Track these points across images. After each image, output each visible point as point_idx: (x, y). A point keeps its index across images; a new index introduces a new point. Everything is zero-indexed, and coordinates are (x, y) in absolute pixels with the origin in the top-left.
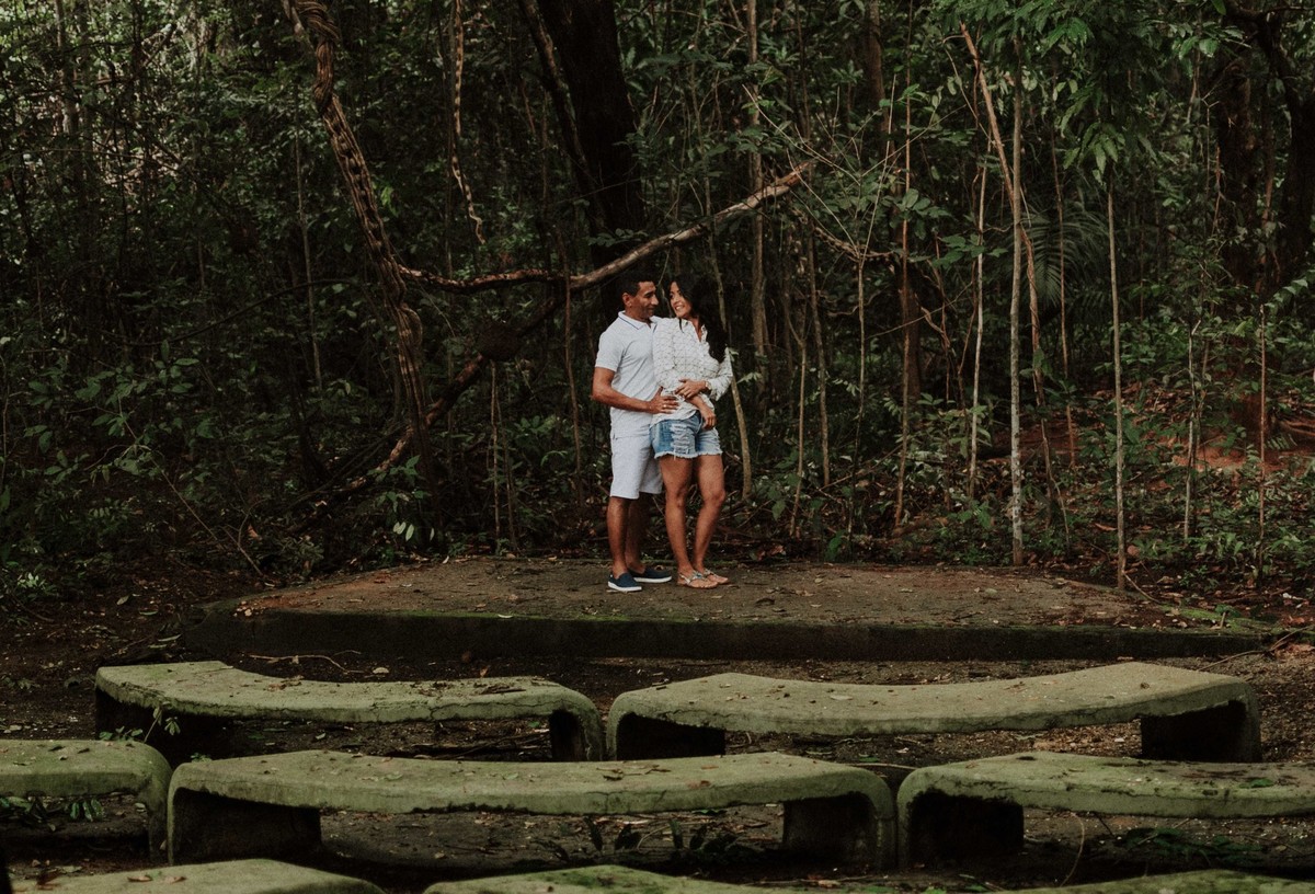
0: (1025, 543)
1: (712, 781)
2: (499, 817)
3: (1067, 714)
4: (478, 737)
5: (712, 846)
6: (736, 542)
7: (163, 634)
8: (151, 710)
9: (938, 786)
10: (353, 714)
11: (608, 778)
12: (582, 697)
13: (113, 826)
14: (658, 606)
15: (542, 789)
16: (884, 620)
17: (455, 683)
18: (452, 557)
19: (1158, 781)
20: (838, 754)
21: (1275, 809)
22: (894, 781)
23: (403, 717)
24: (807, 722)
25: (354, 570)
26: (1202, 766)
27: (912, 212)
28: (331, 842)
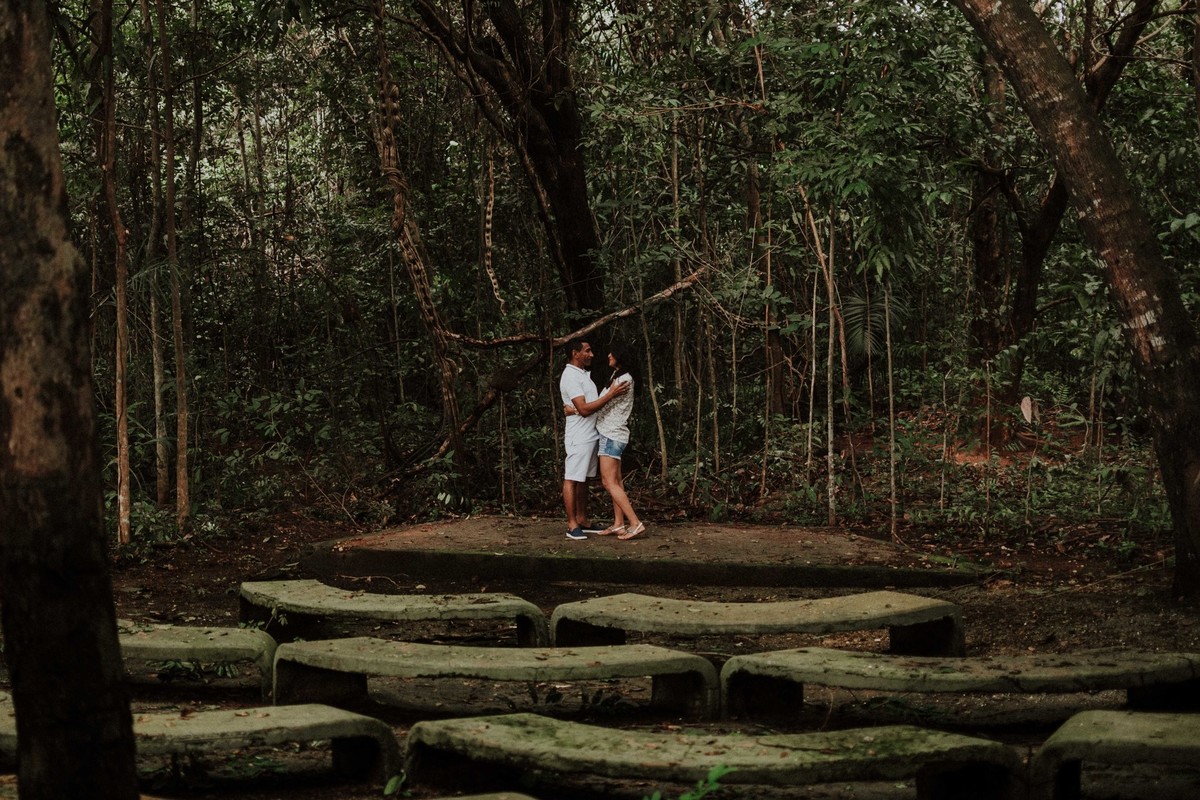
0: (837, 511)
1: (603, 662)
2: (479, 681)
3: (837, 623)
4: (474, 630)
5: (606, 702)
6: (656, 508)
7: (289, 562)
8: (271, 609)
9: (745, 668)
10: (393, 614)
11: (539, 659)
12: (535, 607)
13: (243, 681)
14: (597, 549)
15: (496, 665)
16: (738, 560)
17: (458, 597)
18: (472, 515)
19: (883, 668)
20: (698, 646)
21: (956, 687)
22: (718, 664)
23: (423, 617)
24: (672, 626)
25: (413, 522)
26: (913, 659)
27: (769, 300)
28: (374, 694)
